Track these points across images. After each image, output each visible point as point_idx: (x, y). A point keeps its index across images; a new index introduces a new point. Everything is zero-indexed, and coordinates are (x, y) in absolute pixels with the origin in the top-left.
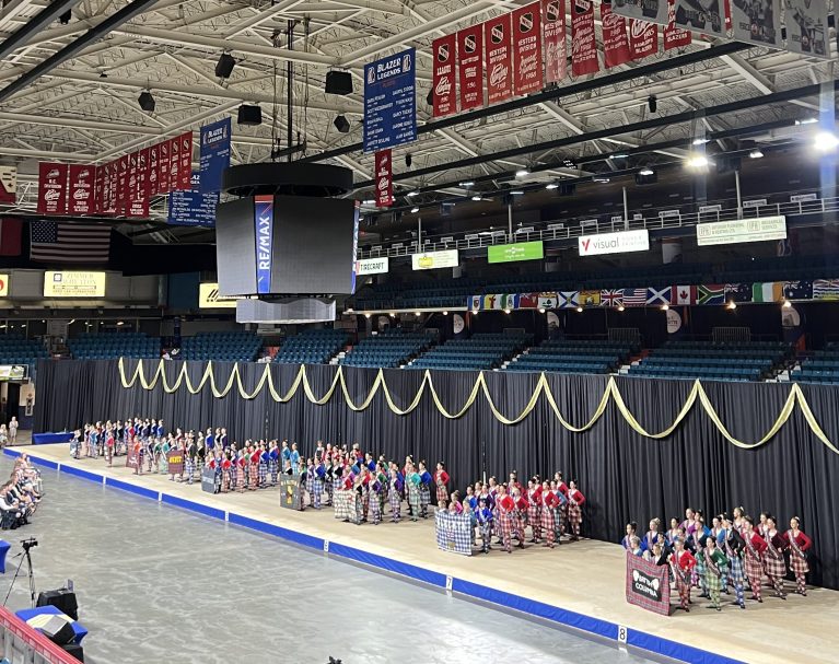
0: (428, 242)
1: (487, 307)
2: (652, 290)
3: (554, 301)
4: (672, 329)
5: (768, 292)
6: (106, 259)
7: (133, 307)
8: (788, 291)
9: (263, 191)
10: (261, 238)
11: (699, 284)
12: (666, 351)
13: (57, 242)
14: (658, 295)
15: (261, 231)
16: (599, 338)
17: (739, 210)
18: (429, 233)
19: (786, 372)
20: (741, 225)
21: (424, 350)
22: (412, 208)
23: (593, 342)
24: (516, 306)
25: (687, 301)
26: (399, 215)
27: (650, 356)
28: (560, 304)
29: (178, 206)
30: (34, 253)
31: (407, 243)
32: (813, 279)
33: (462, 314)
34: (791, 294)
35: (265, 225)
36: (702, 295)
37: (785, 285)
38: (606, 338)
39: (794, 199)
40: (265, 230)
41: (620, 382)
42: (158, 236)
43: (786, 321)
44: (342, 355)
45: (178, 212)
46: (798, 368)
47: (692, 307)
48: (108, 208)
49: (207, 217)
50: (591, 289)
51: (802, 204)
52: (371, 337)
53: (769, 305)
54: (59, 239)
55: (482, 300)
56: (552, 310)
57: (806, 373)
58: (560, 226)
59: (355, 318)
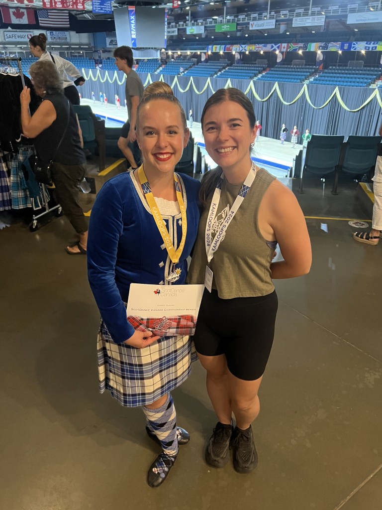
0: (193, 22)
1: (214, 51)
2: (273, 45)
3: (238, 48)
4: (279, 60)
5: (313, 47)
6: (69, 26)
7: (82, 47)
8: (320, 46)
9: (131, 4)
10: (132, 25)
11: (291, 43)
12: (275, 69)
13: (49, 18)
14: (275, 47)
15: (132, 22)
16: (253, 64)
17: (310, 12)
18: (193, 18)
19: (313, 78)
20: (309, 19)
21: (191, 67)
22: (187, 6)
23: (250, 65)
24: (225, 50)
25: (285, 50)
26: (182, 9)
27: (269, 71)
28: (241, 50)
29: (96, 5)
30: (41, 23)
31: (185, 22)
32: (329, 41)
33: (205, 53)
34: (321, 48)
35: (132, 19)
36: (290, 47)
37: (319, 44)
38: (255, 64)
39: (330, 8)
40: (133, 22)
41: (254, 82)
42: (87, 16)
43: (318, 58)
44: (161, 68)
45: (96, 7)
46: (317, 76)
47: (287, 52)
48: (69, 6)
49: (107, 10)
50: (253, 44)
51: (333, 10)
52: (171, 62)
53: (312, 52)
54: (49, 17)
55: (212, 48)
56: (238, 52)
57: (319, 78)
58: (244, 16)
59: (165, 53)
